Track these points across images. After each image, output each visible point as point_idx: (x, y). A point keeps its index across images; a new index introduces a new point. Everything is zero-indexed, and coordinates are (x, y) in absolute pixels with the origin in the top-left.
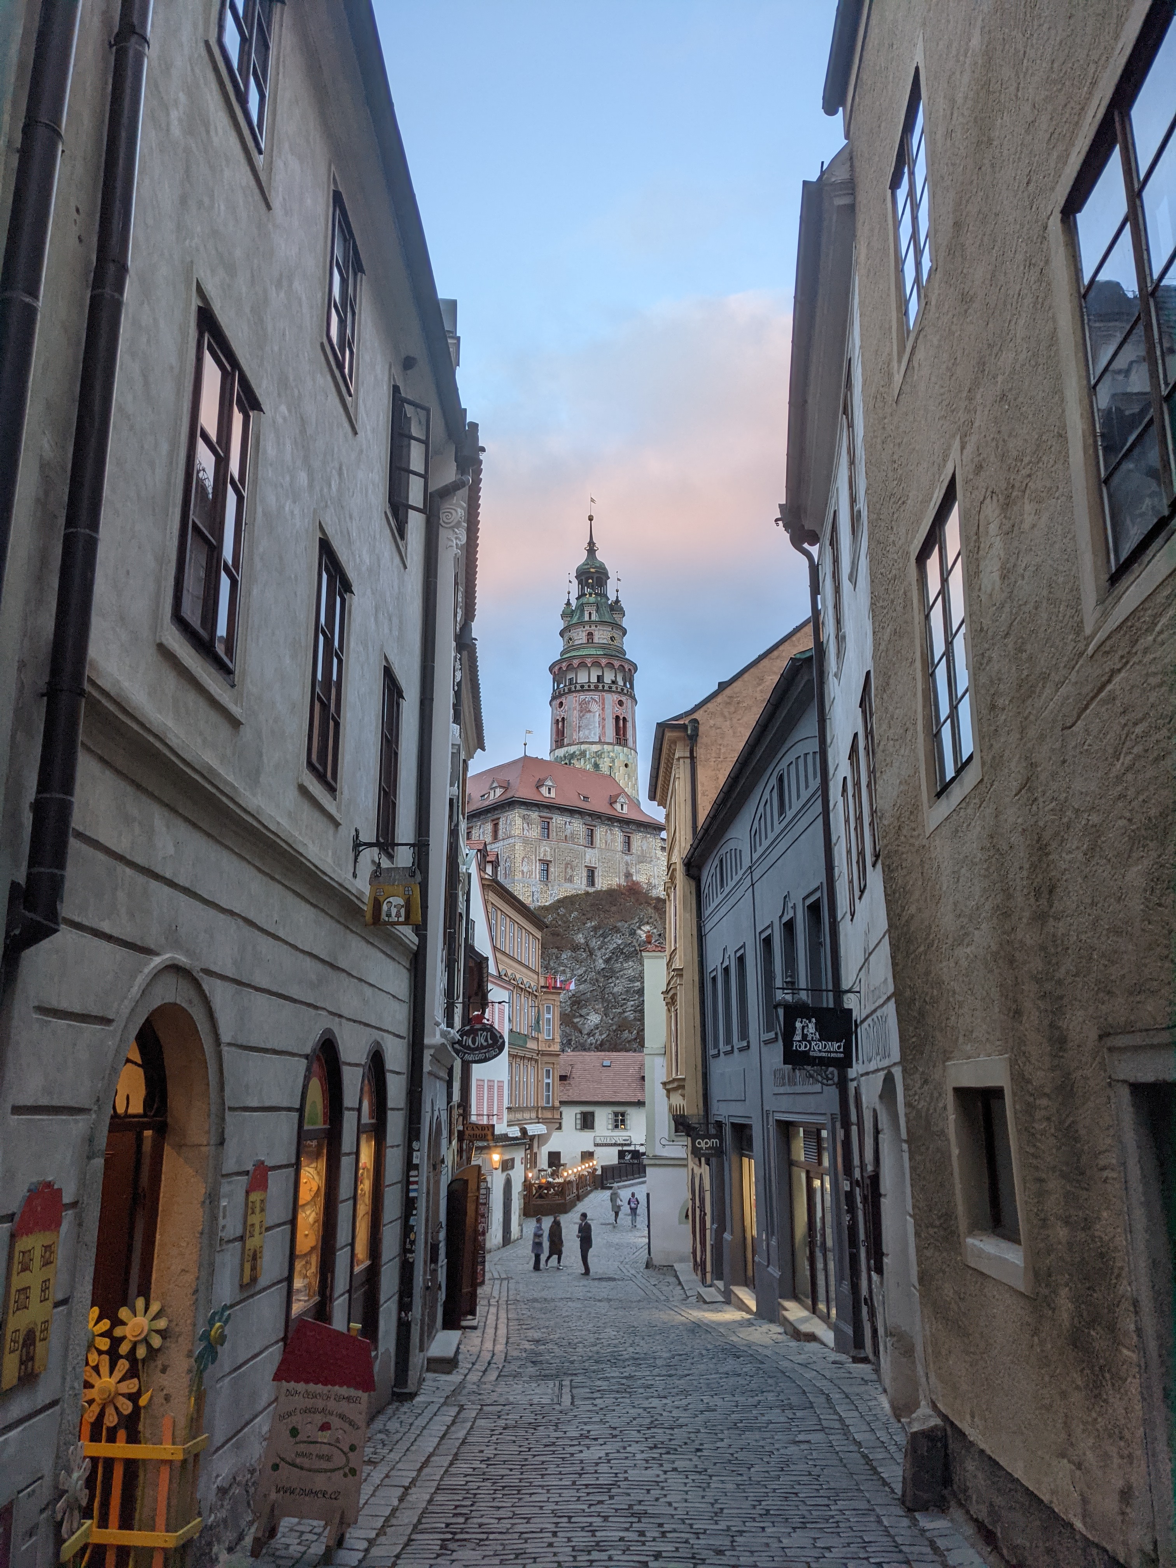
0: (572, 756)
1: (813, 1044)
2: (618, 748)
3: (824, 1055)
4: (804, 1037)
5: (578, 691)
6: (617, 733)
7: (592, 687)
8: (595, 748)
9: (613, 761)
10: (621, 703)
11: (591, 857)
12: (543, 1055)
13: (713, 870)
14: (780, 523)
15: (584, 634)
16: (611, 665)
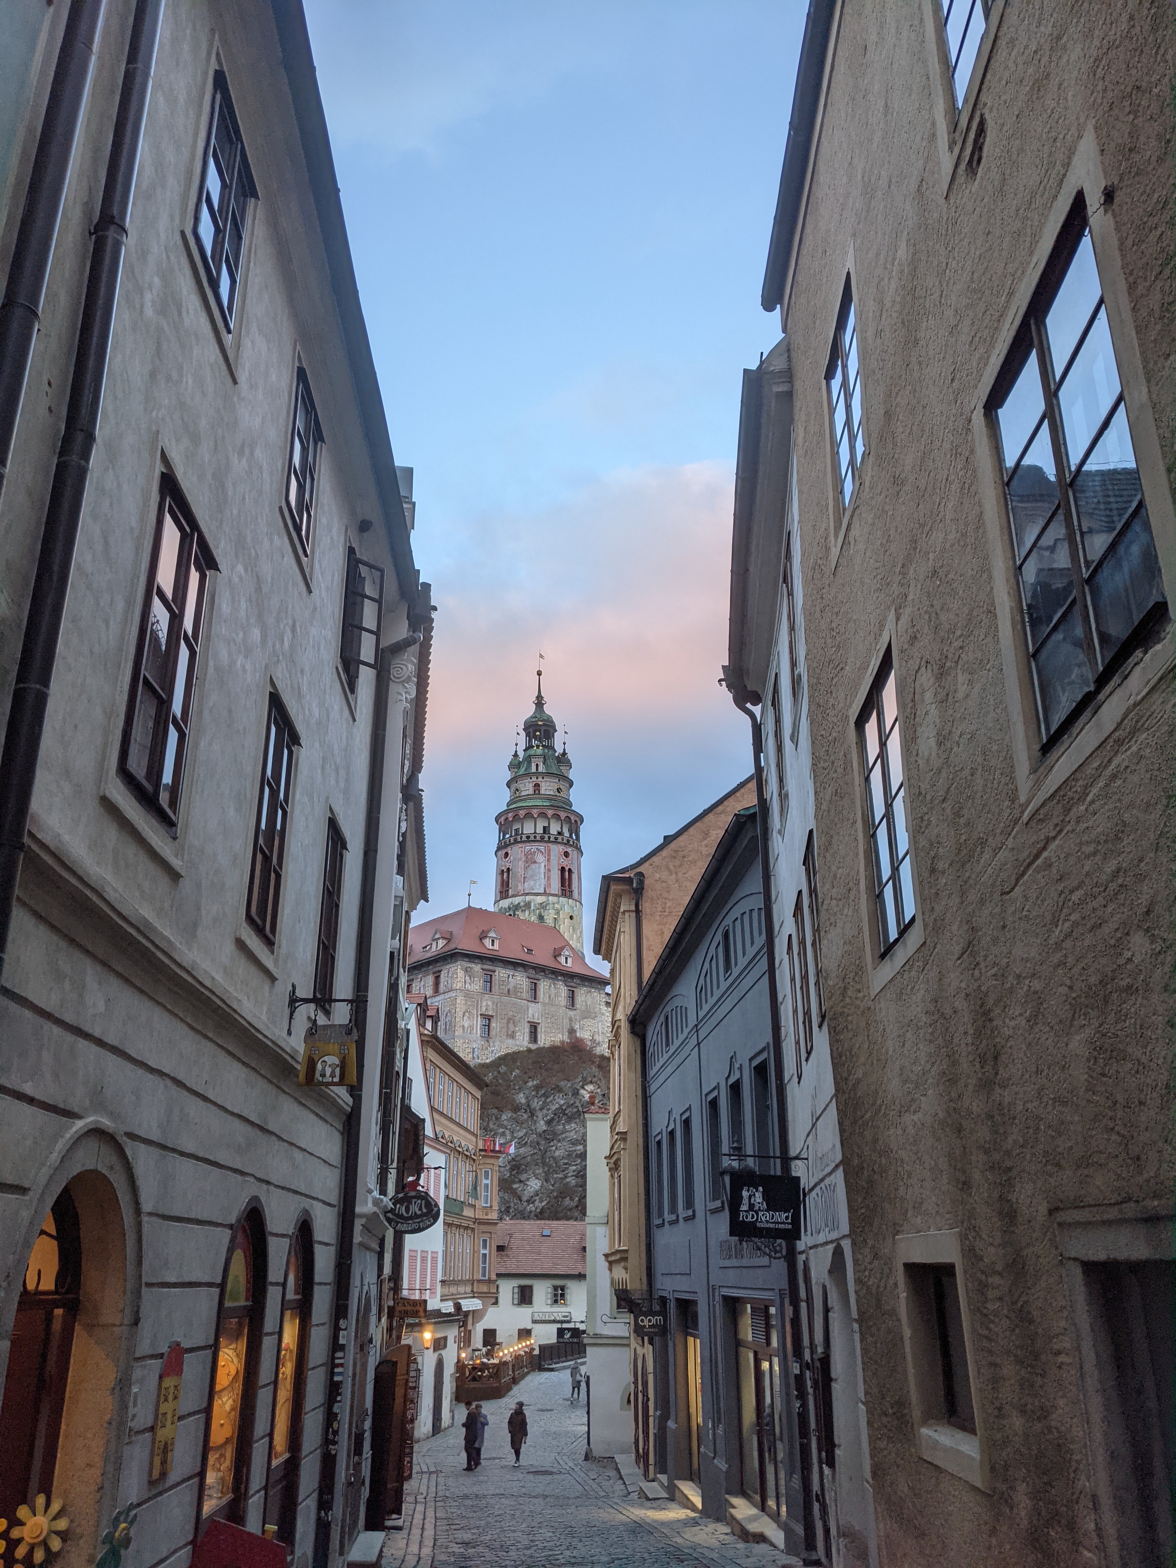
0: (517, 907)
1: (760, 1214)
2: (563, 900)
3: (771, 1226)
4: (751, 1207)
5: (525, 842)
6: (563, 885)
7: (538, 838)
8: (540, 899)
9: (558, 913)
10: (566, 854)
11: (534, 1012)
12: (480, 1223)
13: (658, 1028)
14: (724, 683)
15: (531, 785)
16: (557, 817)
